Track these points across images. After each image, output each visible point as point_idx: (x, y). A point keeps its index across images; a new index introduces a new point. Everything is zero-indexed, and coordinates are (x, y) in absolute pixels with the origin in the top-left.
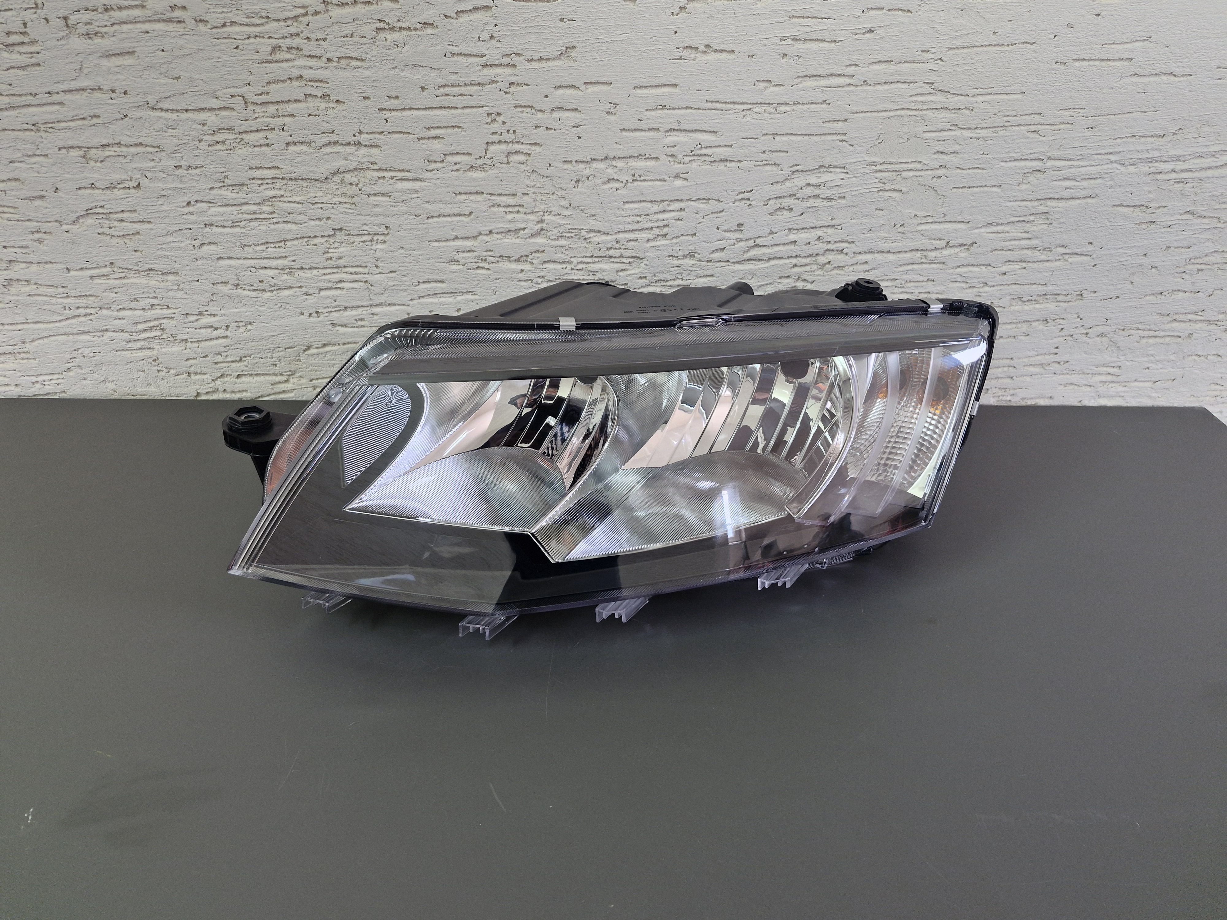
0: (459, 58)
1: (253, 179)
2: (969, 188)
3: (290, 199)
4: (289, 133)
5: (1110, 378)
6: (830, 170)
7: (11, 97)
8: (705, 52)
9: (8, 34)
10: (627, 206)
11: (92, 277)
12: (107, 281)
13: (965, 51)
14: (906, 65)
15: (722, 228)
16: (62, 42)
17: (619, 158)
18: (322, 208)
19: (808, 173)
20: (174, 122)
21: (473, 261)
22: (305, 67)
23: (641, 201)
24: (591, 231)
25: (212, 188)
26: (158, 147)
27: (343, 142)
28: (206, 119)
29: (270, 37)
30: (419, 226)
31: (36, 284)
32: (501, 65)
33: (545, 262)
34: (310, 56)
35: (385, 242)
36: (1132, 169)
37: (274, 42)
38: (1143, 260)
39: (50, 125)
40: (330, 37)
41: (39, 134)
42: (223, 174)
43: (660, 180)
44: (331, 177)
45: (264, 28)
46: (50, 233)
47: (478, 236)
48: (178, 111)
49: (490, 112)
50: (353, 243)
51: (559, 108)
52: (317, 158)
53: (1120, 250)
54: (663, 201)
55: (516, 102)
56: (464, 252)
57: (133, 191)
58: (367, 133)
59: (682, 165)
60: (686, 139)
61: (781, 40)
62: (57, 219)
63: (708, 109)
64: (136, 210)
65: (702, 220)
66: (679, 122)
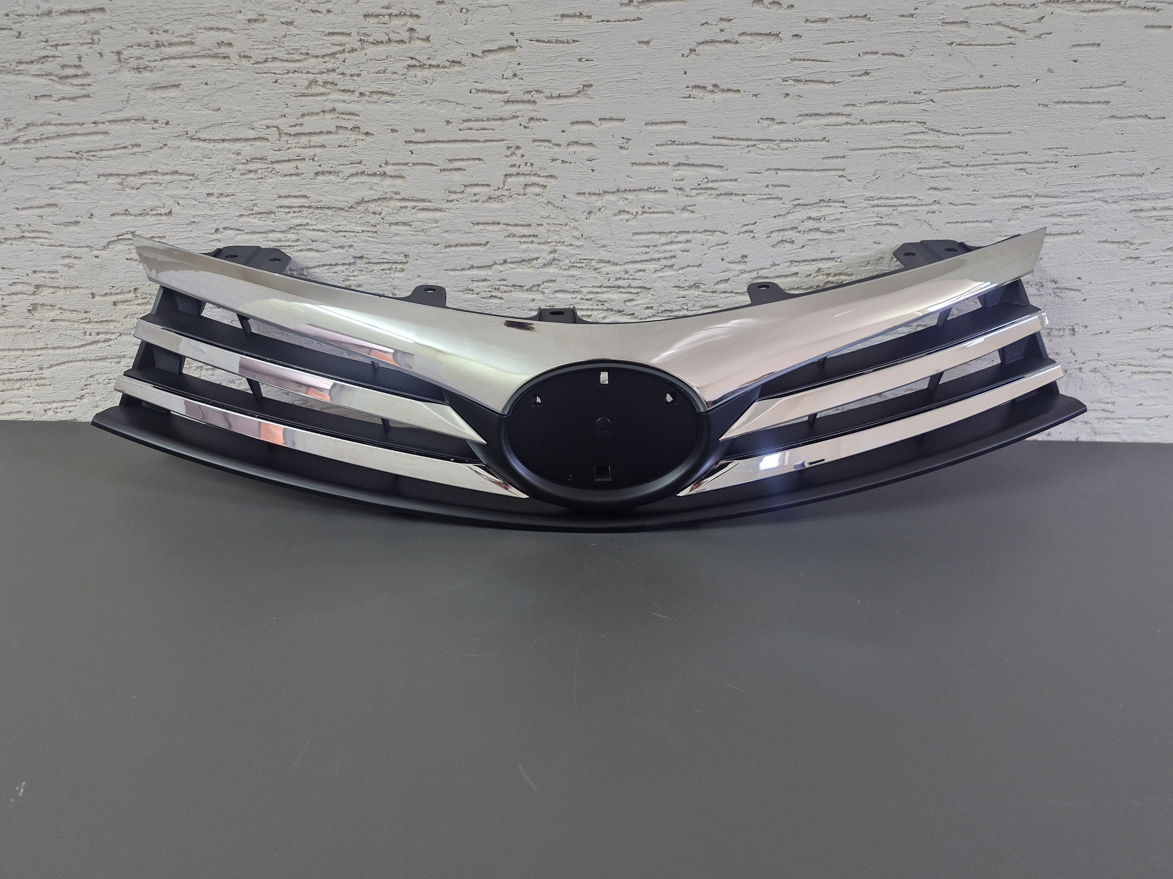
0: (484, 94)
1: (281, 207)
2: (962, 223)
3: (314, 227)
4: (319, 163)
5: (1104, 415)
6: (829, 204)
7: (58, 126)
8: (713, 91)
9: (63, 66)
10: (636, 237)
11: (115, 304)
12: (130, 307)
13: (955, 93)
14: (900, 105)
15: (727, 259)
16: (114, 75)
17: (630, 190)
18: (345, 236)
19: (809, 207)
20: (209, 152)
21: (487, 290)
22: (338, 101)
23: (649, 233)
24: (601, 261)
25: (242, 215)
26: (193, 175)
27: (370, 173)
28: (241, 148)
29: (308, 72)
30: (437, 255)
31: (60, 308)
32: (522, 102)
33: (556, 291)
34: (344, 91)
35: (403, 270)
36: (1115, 206)
37: (311, 77)
38: (1131, 295)
39: (92, 153)
40: (364, 73)
41: (80, 162)
42: (254, 202)
43: (668, 212)
44: (355, 206)
45: (303, 64)
46: (80, 258)
47: (493, 265)
48: (215, 141)
49: (510, 145)
50: (372, 271)
51: (575, 142)
52: (343, 188)
53: (1108, 285)
54: (671, 232)
55: (534, 136)
56: (478, 281)
57: (164, 218)
58: (393, 164)
59: (689, 198)
60: (694, 173)
61: (784, 81)
62: (88, 244)
63: (715, 145)
64: (165, 236)
65: (708, 251)
66: (687, 157)
